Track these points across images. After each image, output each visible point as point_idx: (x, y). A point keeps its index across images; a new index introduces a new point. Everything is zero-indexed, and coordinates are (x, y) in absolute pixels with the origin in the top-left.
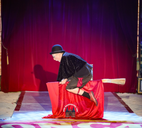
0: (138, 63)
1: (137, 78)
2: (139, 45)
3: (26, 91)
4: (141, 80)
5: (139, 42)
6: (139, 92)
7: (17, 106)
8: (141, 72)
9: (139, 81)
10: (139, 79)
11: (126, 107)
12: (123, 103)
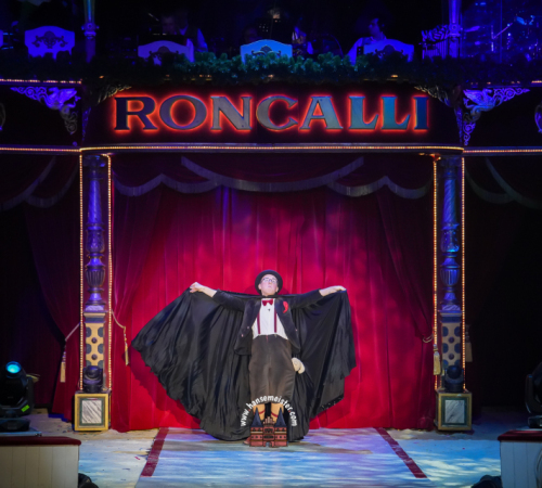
0: (436, 356)
1: (435, 394)
2: (438, 313)
3: (170, 429)
4: (444, 399)
5: (439, 307)
6: (440, 428)
7: (147, 464)
8: (443, 377)
9: (440, 400)
10: (440, 395)
11: (407, 465)
12: (402, 454)
